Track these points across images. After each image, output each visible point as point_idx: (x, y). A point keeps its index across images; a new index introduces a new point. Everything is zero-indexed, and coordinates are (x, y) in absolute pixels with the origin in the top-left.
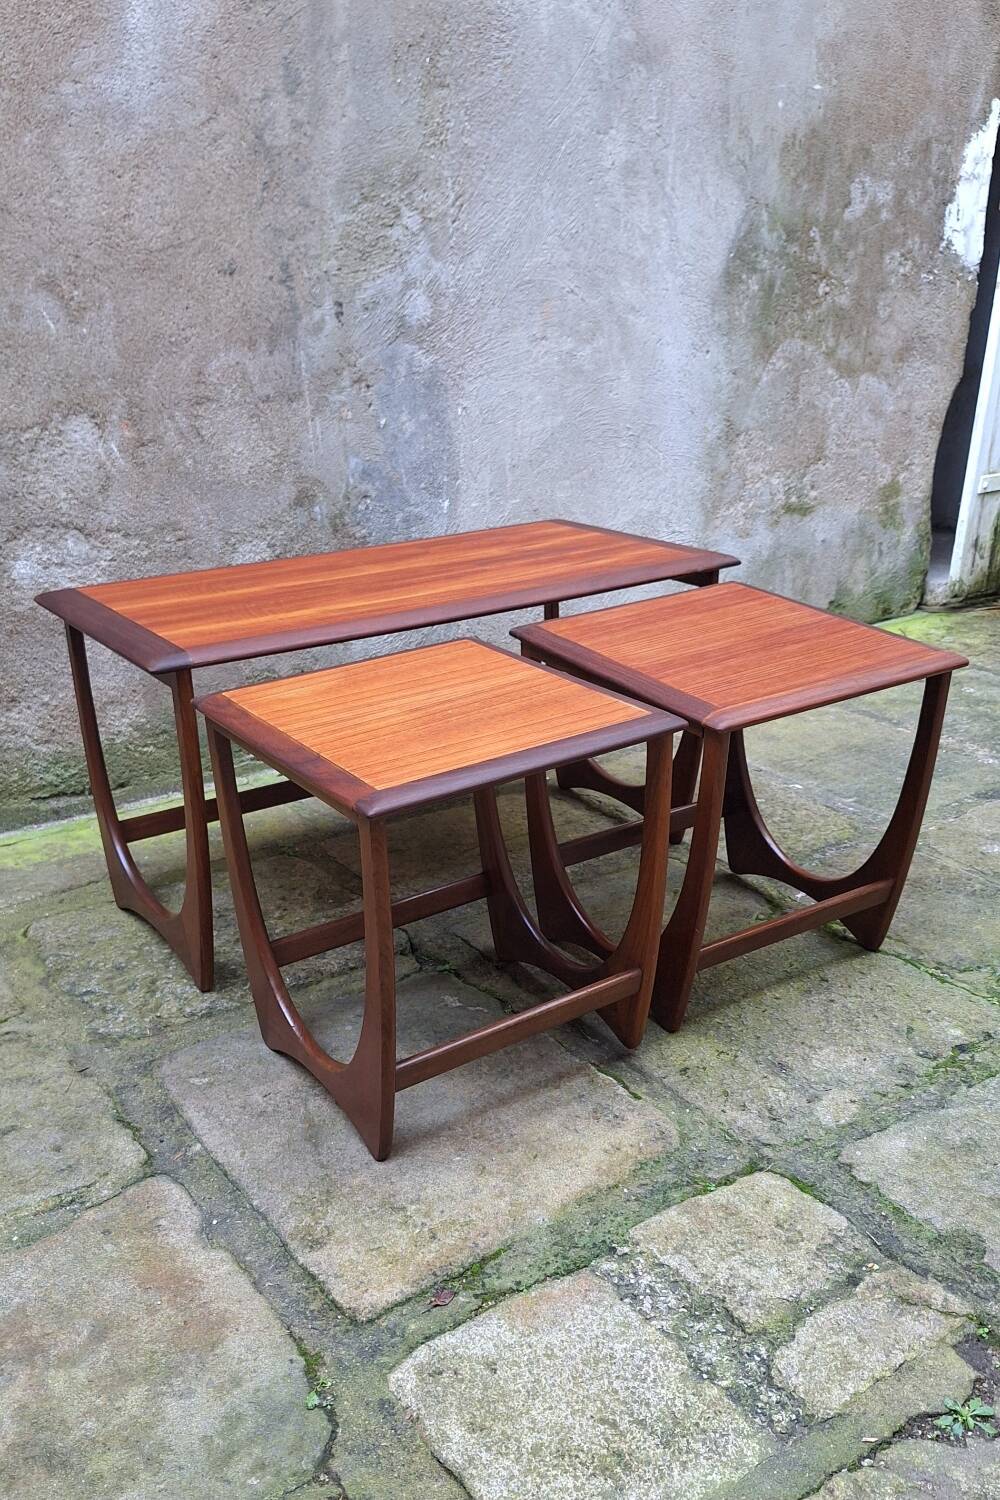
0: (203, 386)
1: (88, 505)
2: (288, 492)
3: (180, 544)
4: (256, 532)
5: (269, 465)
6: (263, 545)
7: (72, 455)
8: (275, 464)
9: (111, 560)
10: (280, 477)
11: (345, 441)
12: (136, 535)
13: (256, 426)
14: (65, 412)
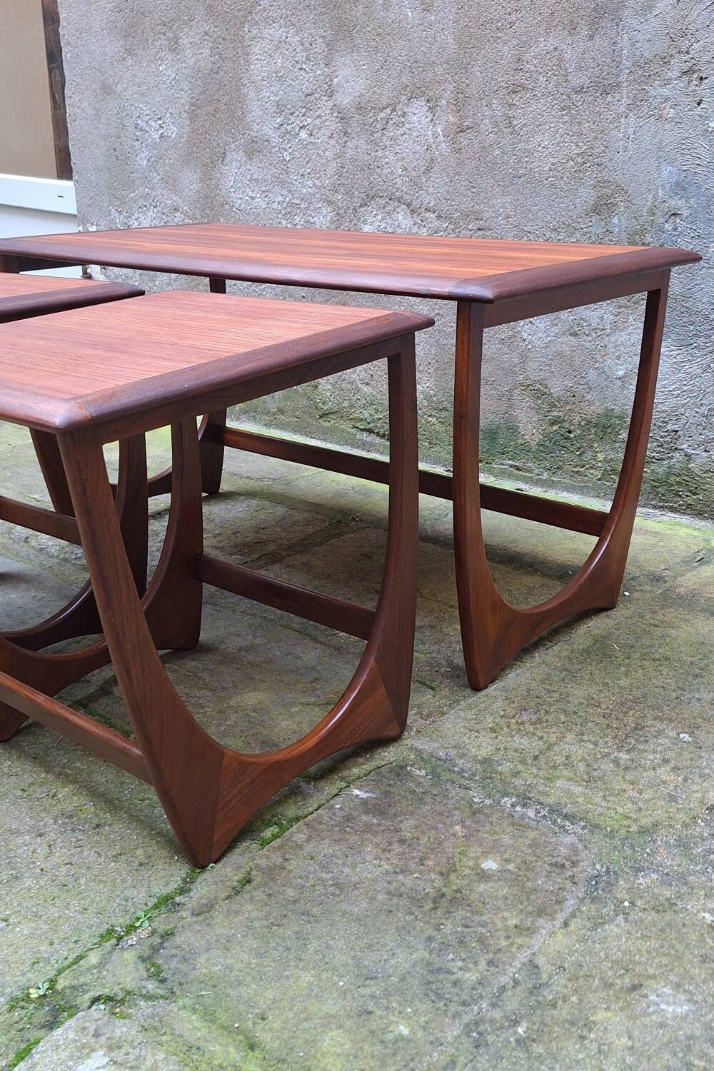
0: (521, 74)
1: (414, 183)
2: (587, 196)
3: (480, 233)
5: (572, 163)
7: (410, 135)
8: (577, 163)
10: (581, 179)
11: (661, 144)
12: (446, 218)
13: (566, 119)
14: (409, 95)
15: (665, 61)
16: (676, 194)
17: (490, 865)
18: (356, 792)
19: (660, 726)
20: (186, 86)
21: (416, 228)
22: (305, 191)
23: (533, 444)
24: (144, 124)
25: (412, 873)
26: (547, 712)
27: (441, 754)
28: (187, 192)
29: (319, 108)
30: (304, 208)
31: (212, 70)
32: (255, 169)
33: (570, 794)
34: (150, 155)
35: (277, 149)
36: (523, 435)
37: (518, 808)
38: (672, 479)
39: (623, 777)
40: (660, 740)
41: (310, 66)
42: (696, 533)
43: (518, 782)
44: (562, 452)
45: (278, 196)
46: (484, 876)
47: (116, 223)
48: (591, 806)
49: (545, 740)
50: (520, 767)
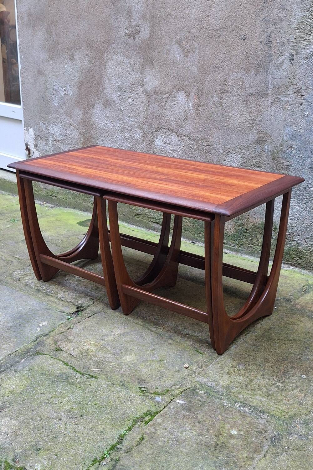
0: (226, 86)
1: (179, 124)
2: (254, 136)
3: (208, 147)
4: (237, 150)
5: (248, 123)
6: (240, 156)
7: (177, 105)
8: (250, 123)
9: (184, 147)
10: (251, 130)
11: (285, 119)
12: (193, 139)
13: (245, 105)
14: (177, 89)
15: (287, 87)
16: (292, 139)
17: (234, 432)
18: (178, 401)
19: (294, 371)
20: (77, 75)
21: (179, 142)
22: (130, 123)
23: (231, 234)
24: (57, 89)
25: (205, 436)
26: (249, 365)
27: (209, 384)
28: (76, 118)
29: (137, 90)
30: (130, 130)
31: (89, 69)
32: (108, 112)
33: (262, 402)
34: (59, 101)
35: (118, 105)
36: (226, 230)
37: (242, 408)
38: (292, 253)
39: (281, 394)
40: (294, 378)
41: (134, 73)
42: (302, 277)
43: (241, 396)
44: (244, 238)
45: (118, 125)
46: (232, 437)
47: (42, 128)
48: (270, 407)
49: (249, 377)
50: (241, 390)
